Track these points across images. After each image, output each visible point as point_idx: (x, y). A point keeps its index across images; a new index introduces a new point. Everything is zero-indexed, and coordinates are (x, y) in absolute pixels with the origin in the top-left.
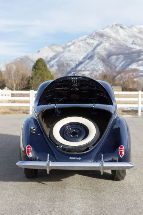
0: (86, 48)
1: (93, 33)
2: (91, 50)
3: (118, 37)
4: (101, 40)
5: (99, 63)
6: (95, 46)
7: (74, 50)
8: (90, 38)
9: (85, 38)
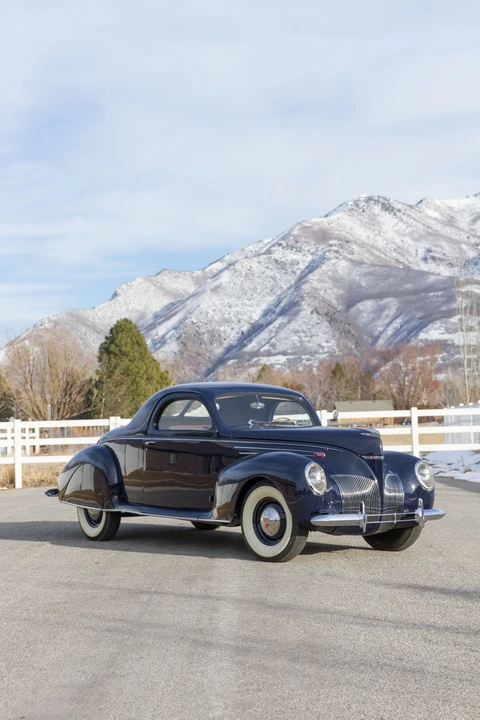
0: (274, 278)
1: (292, 230)
2: (288, 285)
3: (378, 238)
4: (320, 249)
5: (318, 326)
6: (302, 272)
7: (232, 285)
8: (284, 245)
9: (266, 245)
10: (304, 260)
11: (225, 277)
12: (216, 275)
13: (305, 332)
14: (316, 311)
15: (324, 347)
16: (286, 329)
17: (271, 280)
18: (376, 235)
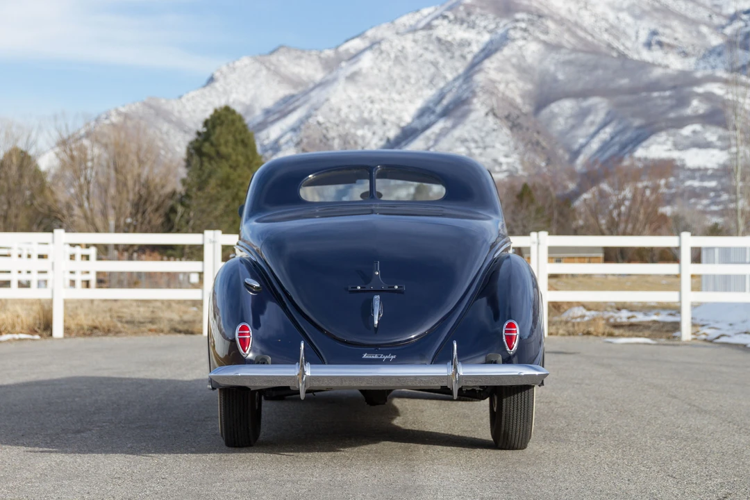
0: (435, 64)
2: (455, 75)
3: (583, 12)
4: (501, 25)
5: (495, 134)
6: (475, 57)
7: (376, 71)
8: (452, 17)
9: (425, 17)
10: (478, 39)
11: (367, 61)
12: (355, 57)
13: (475, 142)
14: (492, 112)
15: (500, 164)
16: (449, 136)
17: (430, 66)
18: (580, 8)
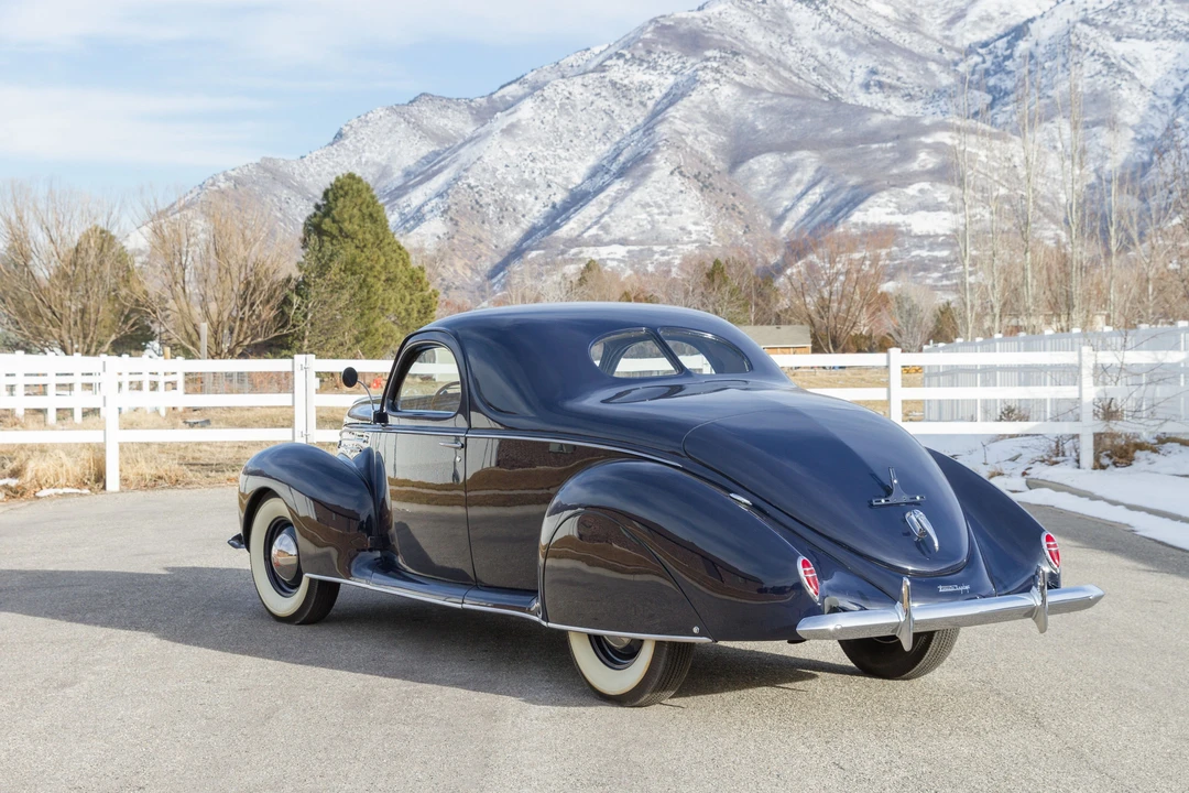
0: (608, 113)
1: (642, 29)
2: (633, 125)
3: (787, 48)
4: (688, 65)
5: (682, 196)
6: (657, 104)
7: (538, 123)
8: (628, 56)
9: (597, 56)
10: (661, 83)
11: (526, 110)
12: (509, 105)
13: (660, 207)
14: (678, 170)
15: (690, 233)
16: (627, 200)
17: (604, 116)
18: (783, 43)
